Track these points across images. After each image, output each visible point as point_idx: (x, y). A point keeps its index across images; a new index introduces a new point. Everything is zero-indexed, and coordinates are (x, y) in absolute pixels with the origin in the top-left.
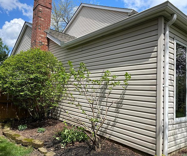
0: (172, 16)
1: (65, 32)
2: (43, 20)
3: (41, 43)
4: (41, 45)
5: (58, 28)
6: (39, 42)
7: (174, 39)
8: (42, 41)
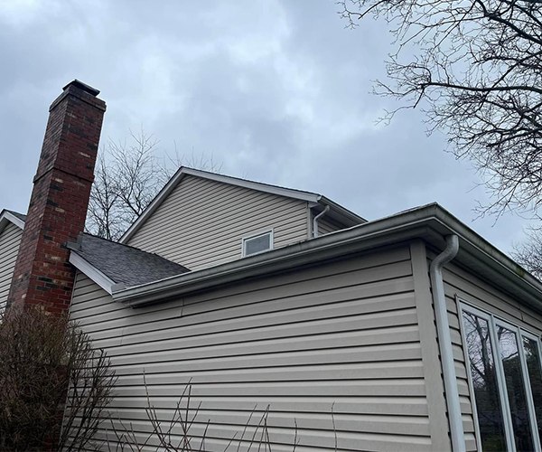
0: (445, 239)
1: (130, 239)
2: (62, 211)
3: (48, 280)
4: (45, 289)
5: (107, 225)
6: (40, 279)
7: (455, 300)
8: (49, 275)
